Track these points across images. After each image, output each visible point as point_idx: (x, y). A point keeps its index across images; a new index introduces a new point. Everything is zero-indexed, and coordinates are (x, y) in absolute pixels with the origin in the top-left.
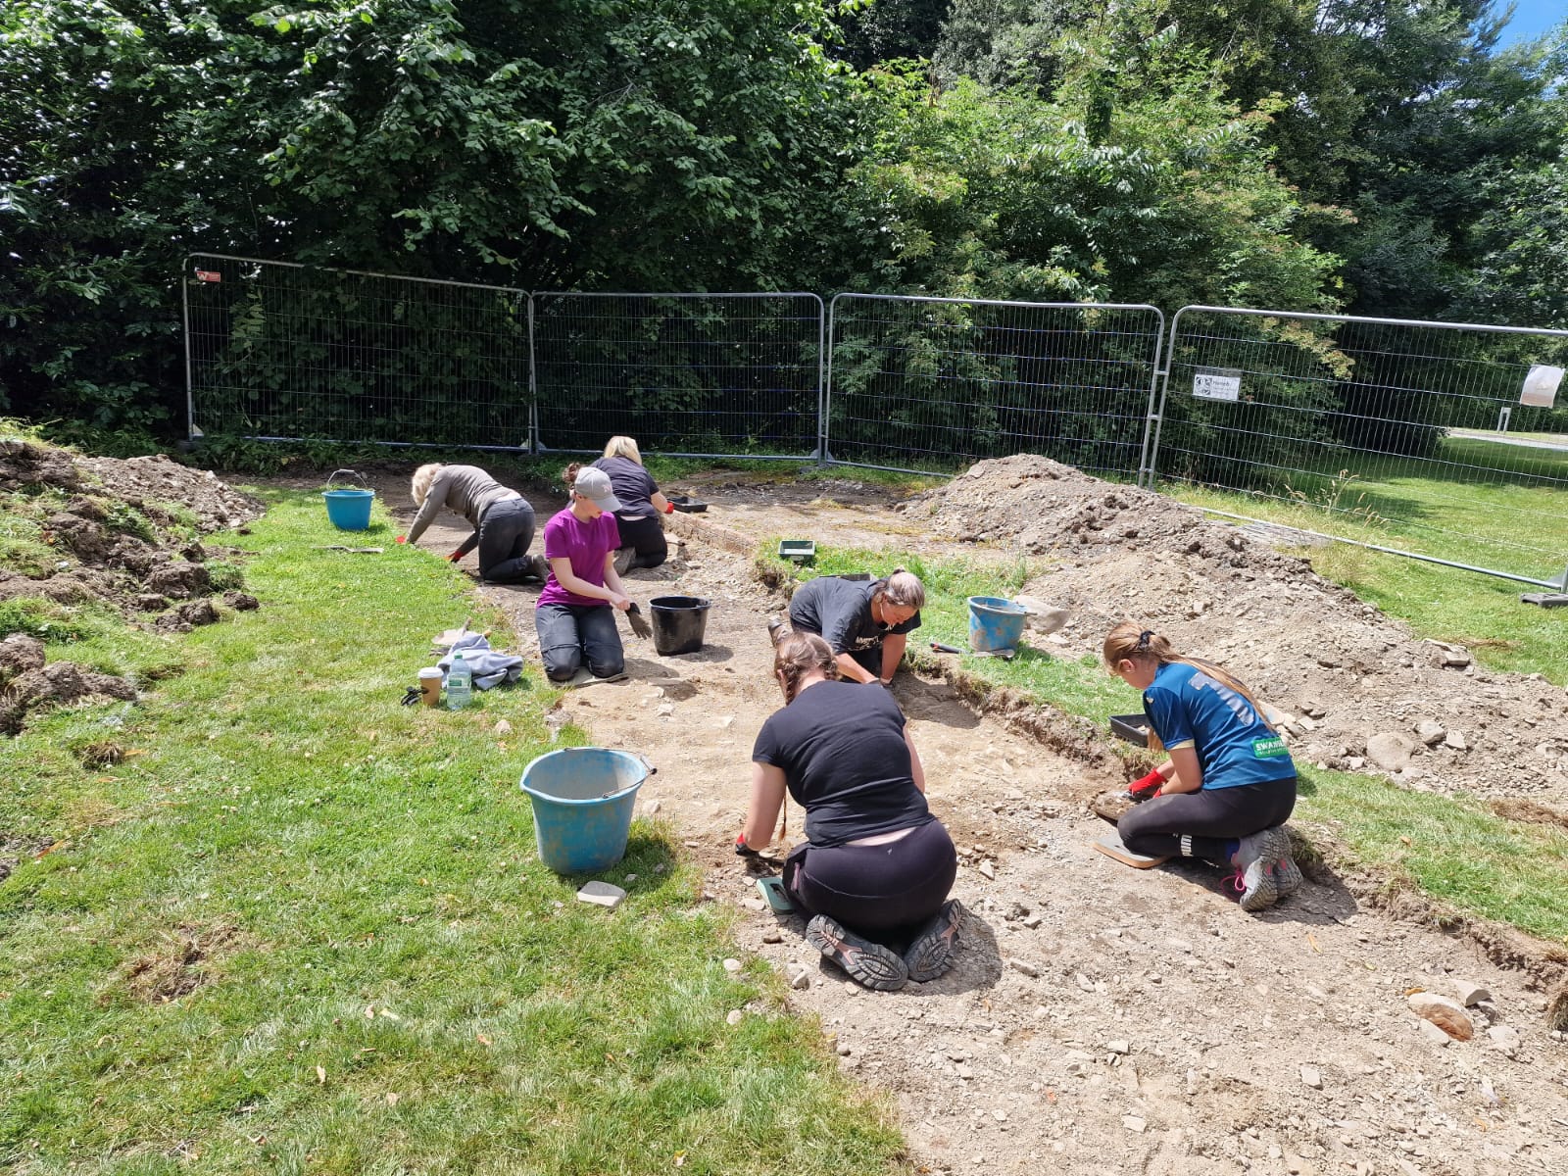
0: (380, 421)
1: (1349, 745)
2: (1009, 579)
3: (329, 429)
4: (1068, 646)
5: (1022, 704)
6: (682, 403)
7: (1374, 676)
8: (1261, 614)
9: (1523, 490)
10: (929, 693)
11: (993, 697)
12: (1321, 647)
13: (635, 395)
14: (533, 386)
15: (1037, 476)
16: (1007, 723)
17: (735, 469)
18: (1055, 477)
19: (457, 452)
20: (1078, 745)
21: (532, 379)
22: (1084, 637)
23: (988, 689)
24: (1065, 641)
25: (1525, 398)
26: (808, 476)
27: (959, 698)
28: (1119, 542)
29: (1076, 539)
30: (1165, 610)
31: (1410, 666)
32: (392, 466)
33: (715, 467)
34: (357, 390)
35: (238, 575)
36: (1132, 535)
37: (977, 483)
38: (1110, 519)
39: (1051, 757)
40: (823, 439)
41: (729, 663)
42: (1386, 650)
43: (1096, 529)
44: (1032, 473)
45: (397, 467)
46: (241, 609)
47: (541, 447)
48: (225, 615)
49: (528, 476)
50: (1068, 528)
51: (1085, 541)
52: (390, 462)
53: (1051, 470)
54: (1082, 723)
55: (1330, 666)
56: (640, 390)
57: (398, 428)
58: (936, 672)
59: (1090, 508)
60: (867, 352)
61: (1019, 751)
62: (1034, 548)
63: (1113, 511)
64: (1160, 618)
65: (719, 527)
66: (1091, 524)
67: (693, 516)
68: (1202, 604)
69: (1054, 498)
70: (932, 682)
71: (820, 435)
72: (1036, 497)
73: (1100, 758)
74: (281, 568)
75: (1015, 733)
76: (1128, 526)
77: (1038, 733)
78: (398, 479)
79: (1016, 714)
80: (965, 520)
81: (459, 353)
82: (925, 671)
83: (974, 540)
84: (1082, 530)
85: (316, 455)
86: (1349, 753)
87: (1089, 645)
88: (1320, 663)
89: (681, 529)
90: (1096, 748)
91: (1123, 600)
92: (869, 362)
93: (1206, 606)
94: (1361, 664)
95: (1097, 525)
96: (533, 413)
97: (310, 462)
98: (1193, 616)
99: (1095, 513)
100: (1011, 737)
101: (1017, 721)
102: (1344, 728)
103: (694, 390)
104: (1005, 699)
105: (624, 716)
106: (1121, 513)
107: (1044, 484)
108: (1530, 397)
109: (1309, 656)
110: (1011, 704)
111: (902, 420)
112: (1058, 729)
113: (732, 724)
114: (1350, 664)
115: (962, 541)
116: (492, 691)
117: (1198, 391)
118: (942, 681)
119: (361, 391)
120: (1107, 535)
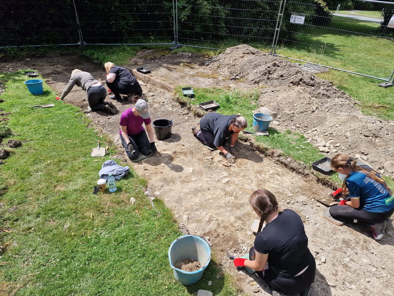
0: (29, 38)
1: (379, 166)
2: (253, 97)
3: (11, 43)
4: (279, 125)
5: (279, 156)
6: (128, 26)
7: (378, 138)
8: (334, 110)
9: (356, 37)
10: (244, 147)
11: (268, 152)
12: (364, 130)
13: (113, 24)
14: (78, 22)
15: (248, 53)
16: (274, 160)
17: (149, 49)
18: (253, 54)
19: (57, 47)
20: (300, 170)
21: (77, 19)
22: (284, 121)
23: (267, 149)
24: (278, 123)
25: (390, 25)
26: (174, 51)
27: (256, 150)
28: (278, 79)
29: (265, 77)
30: (305, 110)
31: (388, 134)
32: (37, 55)
33: (143, 48)
34: (18, 28)
35: (9, 130)
36: (282, 76)
37: (230, 56)
38: (275, 71)
39: (290, 172)
40: (176, 38)
41: (181, 142)
42: (381, 129)
43: (271, 74)
44: (247, 52)
45: (39, 55)
46: (16, 147)
47: (85, 43)
48: (12, 152)
49: (84, 55)
50: (263, 74)
51: (268, 79)
52: (36, 54)
53: (252, 51)
54: (302, 164)
55: (367, 136)
56: (114, 22)
57: (35, 40)
58: (246, 140)
59: (269, 67)
60: (186, 5)
61: (280, 170)
62: (254, 82)
63: (275, 68)
64: (305, 113)
65: (157, 80)
66: (269, 73)
67: (147, 75)
68: (315, 107)
69: (256, 63)
70: (244, 143)
71: (175, 36)
72: (250, 62)
73: (308, 174)
74: (22, 121)
75: (277, 164)
76: (280, 73)
77: (286, 165)
78: (41, 59)
79: (277, 158)
80: (230, 70)
81: (50, 12)
82: (242, 140)
83: (235, 79)
84: (267, 74)
85: (10, 53)
86: (379, 168)
87: (286, 124)
88: (364, 136)
89: (144, 80)
90: (307, 172)
91: (293, 107)
92: (187, 9)
93: (317, 108)
94: (375, 135)
95: (271, 73)
96: (80, 32)
97: (8, 56)
98: (313, 112)
99: (270, 69)
100: (276, 165)
101: (277, 160)
102: (376, 160)
103: (131, 22)
104: (273, 153)
105: (159, 172)
106: (278, 68)
107: (251, 57)
108: (391, 25)
109: (361, 133)
110: (275, 155)
111: (198, 29)
112: (293, 165)
113: (193, 171)
114: (372, 135)
115: (232, 79)
116: (122, 180)
117: (292, 21)
118: (248, 143)
119: (19, 28)
120: (275, 76)
